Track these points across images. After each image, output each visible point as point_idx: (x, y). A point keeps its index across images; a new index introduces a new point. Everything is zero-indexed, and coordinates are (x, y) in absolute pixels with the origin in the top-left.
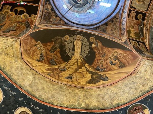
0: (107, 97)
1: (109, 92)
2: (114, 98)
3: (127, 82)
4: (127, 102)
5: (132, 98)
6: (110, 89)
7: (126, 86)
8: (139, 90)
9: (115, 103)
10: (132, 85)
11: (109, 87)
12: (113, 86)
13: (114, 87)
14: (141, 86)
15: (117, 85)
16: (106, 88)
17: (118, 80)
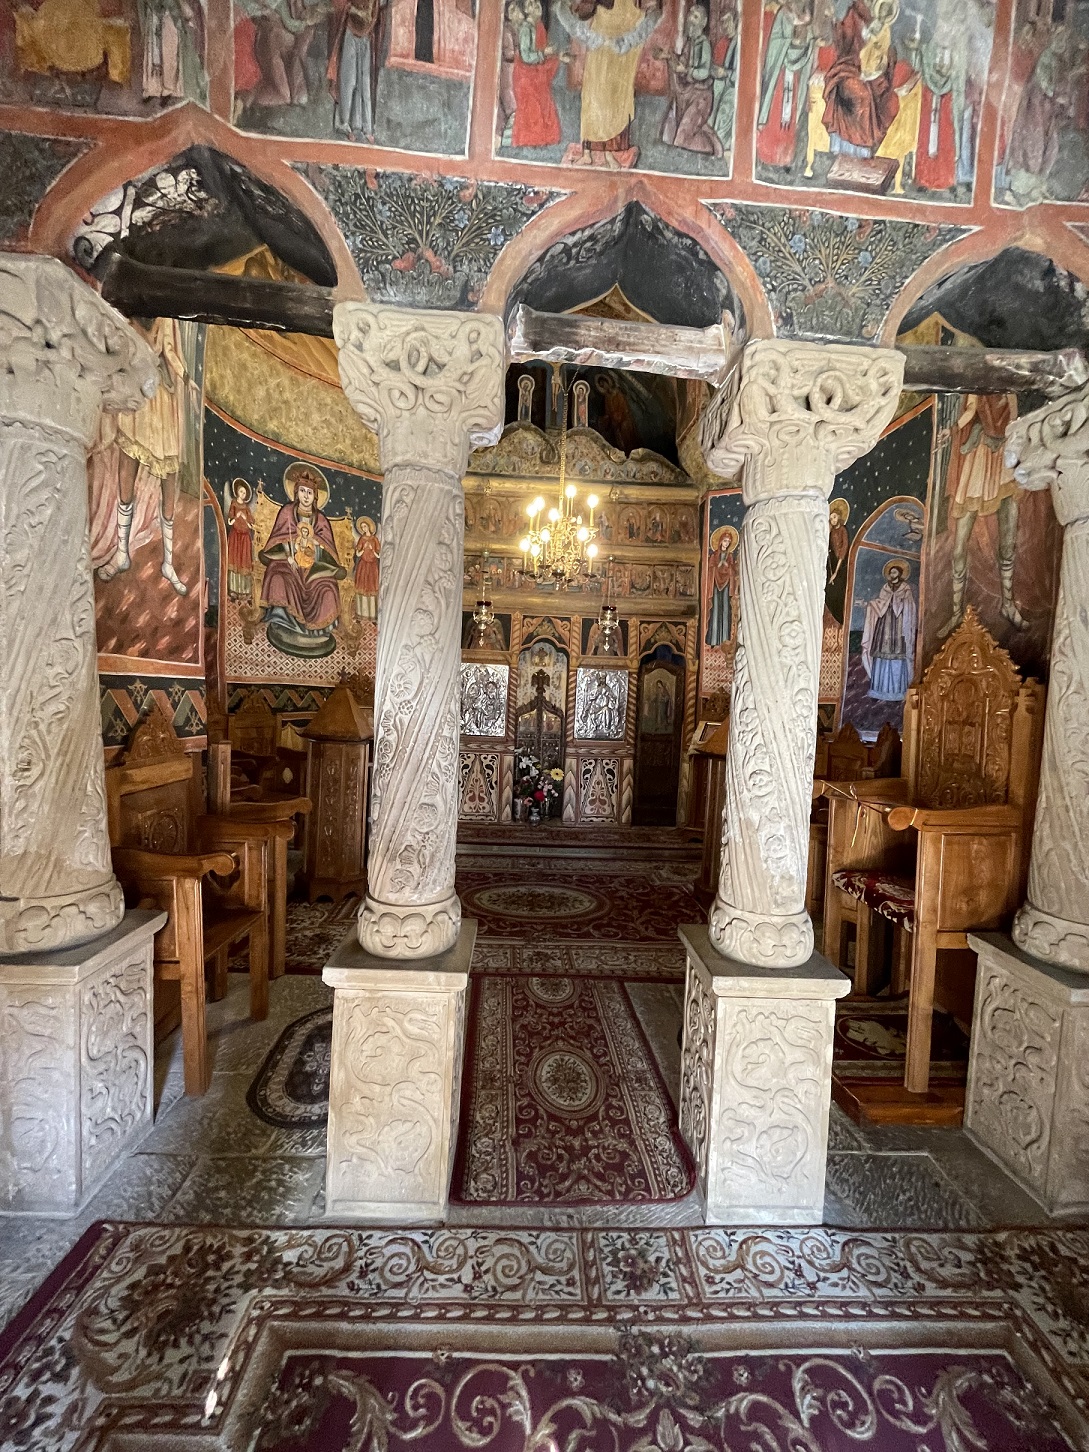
0: (261, 392)
1: (273, 383)
2: (275, 410)
3: (329, 401)
4: (298, 446)
5: (314, 448)
6: (278, 374)
7: (321, 406)
8: (339, 446)
9: (272, 426)
10: (333, 420)
11: (279, 367)
12: (291, 373)
13: (292, 379)
14: (348, 442)
15: (301, 378)
16: (272, 362)
17: (314, 369)
